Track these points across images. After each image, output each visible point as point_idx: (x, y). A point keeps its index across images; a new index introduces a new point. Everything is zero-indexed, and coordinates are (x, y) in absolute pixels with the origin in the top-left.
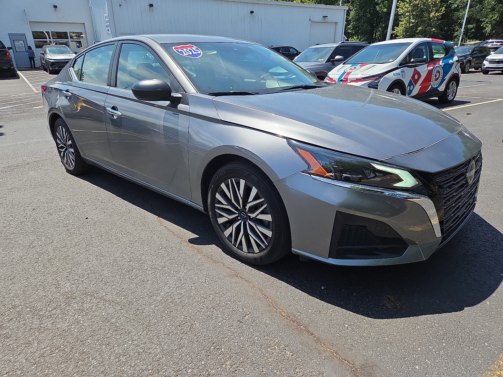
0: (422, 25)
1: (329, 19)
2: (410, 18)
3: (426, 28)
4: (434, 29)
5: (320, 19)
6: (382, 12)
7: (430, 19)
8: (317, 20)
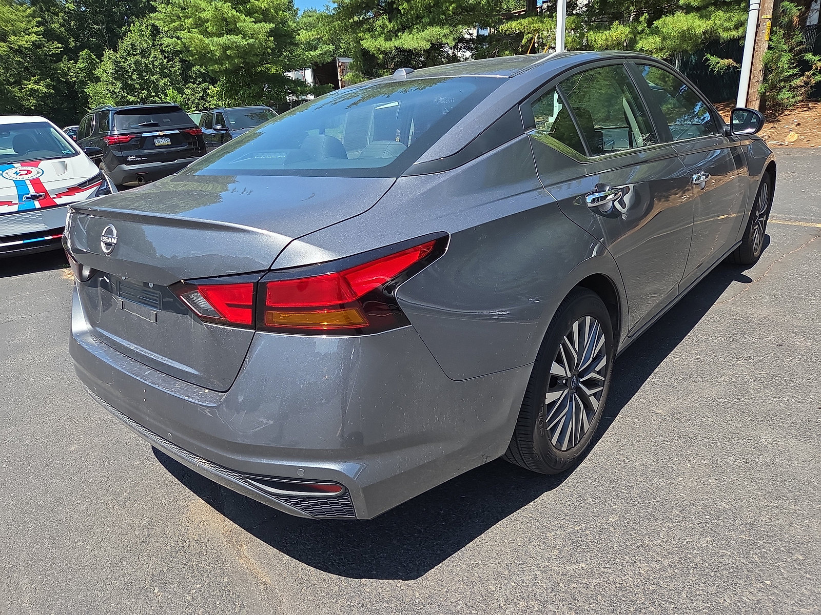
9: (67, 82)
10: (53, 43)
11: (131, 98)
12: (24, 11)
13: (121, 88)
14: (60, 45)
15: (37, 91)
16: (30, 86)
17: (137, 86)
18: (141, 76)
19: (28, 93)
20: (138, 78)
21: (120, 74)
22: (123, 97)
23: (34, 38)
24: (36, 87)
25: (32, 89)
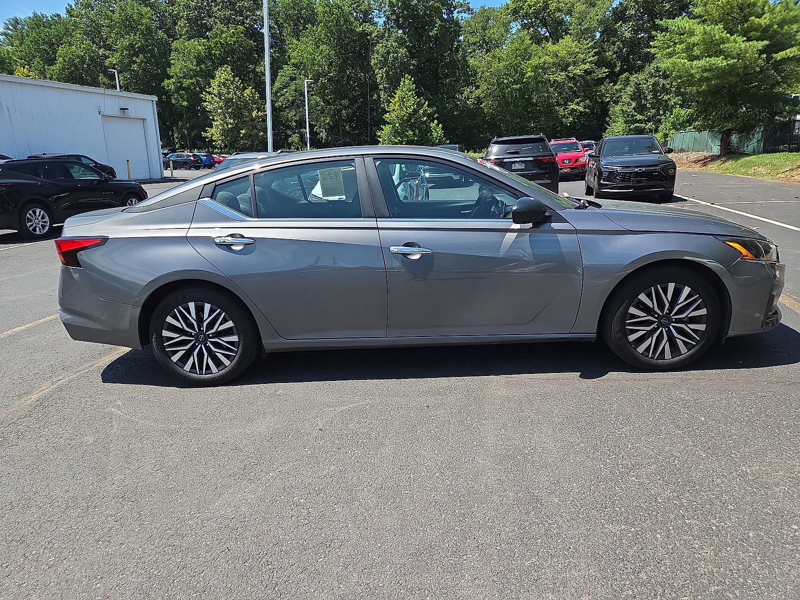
0: (245, 127)
1: (131, 113)
2: (226, 118)
3: (251, 131)
4: (262, 133)
5: (117, 112)
6: (181, 106)
7: (253, 120)
8: (111, 113)
9: (602, 102)
10: (602, 69)
11: (639, 117)
12: (588, 44)
13: (634, 108)
14: (606, 70)
15: (576, 110)
16: (572, 107)
17: (649, 106)
18: (655, 96)
19: (569, 112)
20: (652, 98)
21: (637, 95)
22: (633, 116)
23: (587, 66)
24: (576, 107)
25: (573, 109)
